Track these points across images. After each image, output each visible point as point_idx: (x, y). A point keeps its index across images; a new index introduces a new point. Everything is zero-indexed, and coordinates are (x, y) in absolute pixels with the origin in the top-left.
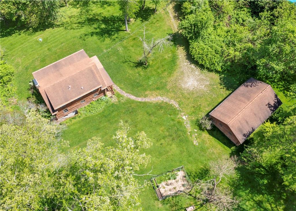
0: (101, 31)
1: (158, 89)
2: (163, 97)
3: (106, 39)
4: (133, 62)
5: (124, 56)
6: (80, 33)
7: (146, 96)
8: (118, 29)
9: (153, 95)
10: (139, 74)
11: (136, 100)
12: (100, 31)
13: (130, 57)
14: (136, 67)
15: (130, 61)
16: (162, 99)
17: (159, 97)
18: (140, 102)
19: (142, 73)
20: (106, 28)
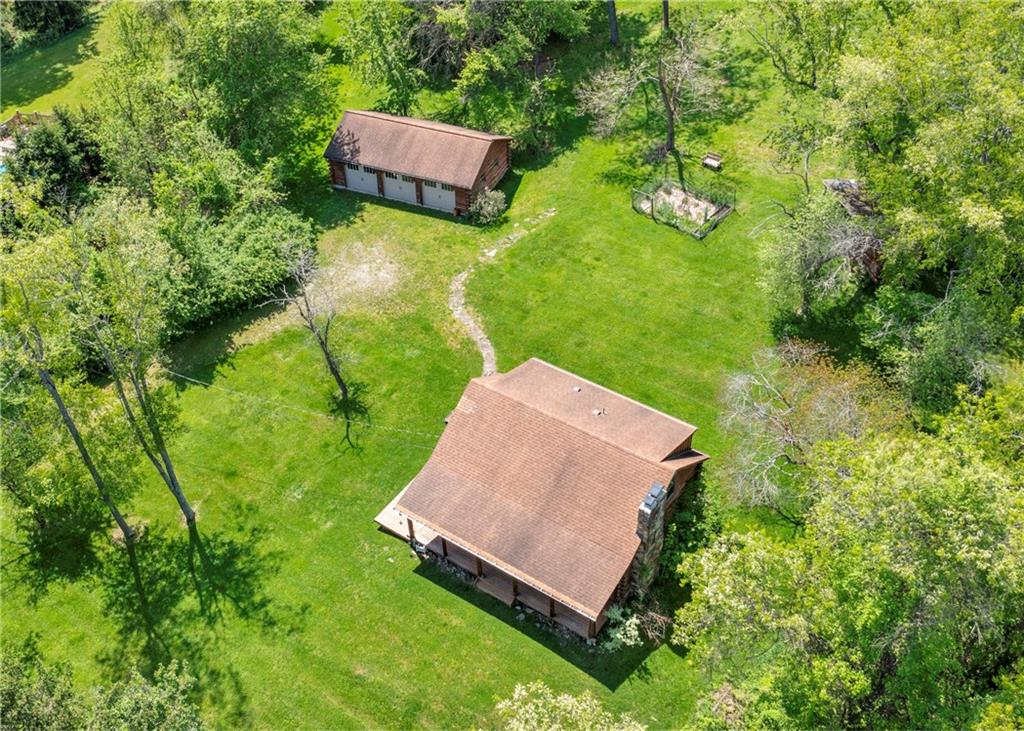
0: (223, 590)
1: (427, 329)
2: (451, 308)
3: (263, 553)
4: (345, 428)
5: (329, 462)
6: (266, 651)
7: (468, 343)
8: (191, 550)
9: (453, 330)
10: (393, 391)
11: (496, 359)
12: (220, 597)
13: (327, 445)
14: (362, 411)
15: (347, 437)
16: (460, 308)
17: (456, 315)
18: (496, 345)
19: (384, 388)
20: (198, 586)
